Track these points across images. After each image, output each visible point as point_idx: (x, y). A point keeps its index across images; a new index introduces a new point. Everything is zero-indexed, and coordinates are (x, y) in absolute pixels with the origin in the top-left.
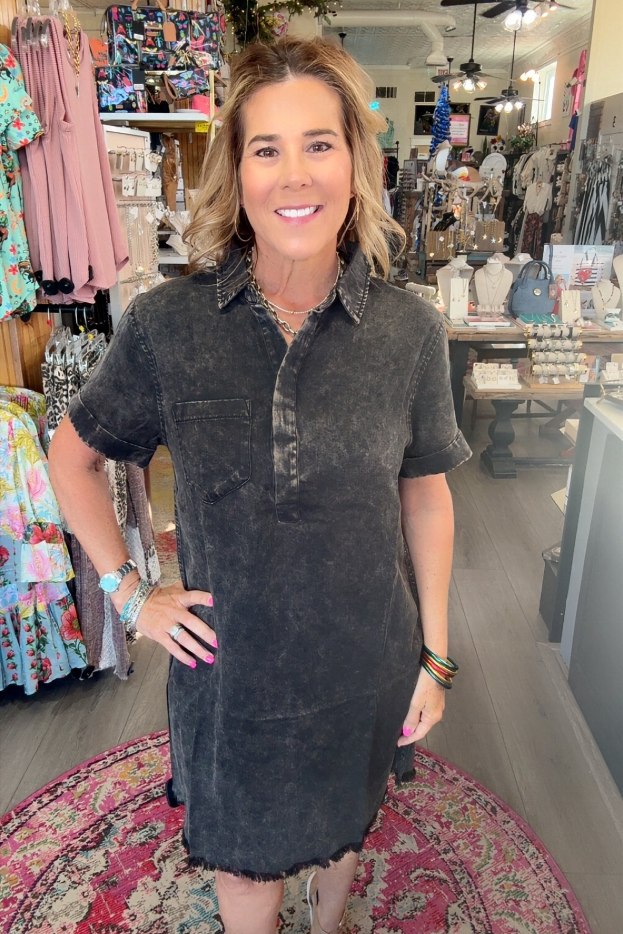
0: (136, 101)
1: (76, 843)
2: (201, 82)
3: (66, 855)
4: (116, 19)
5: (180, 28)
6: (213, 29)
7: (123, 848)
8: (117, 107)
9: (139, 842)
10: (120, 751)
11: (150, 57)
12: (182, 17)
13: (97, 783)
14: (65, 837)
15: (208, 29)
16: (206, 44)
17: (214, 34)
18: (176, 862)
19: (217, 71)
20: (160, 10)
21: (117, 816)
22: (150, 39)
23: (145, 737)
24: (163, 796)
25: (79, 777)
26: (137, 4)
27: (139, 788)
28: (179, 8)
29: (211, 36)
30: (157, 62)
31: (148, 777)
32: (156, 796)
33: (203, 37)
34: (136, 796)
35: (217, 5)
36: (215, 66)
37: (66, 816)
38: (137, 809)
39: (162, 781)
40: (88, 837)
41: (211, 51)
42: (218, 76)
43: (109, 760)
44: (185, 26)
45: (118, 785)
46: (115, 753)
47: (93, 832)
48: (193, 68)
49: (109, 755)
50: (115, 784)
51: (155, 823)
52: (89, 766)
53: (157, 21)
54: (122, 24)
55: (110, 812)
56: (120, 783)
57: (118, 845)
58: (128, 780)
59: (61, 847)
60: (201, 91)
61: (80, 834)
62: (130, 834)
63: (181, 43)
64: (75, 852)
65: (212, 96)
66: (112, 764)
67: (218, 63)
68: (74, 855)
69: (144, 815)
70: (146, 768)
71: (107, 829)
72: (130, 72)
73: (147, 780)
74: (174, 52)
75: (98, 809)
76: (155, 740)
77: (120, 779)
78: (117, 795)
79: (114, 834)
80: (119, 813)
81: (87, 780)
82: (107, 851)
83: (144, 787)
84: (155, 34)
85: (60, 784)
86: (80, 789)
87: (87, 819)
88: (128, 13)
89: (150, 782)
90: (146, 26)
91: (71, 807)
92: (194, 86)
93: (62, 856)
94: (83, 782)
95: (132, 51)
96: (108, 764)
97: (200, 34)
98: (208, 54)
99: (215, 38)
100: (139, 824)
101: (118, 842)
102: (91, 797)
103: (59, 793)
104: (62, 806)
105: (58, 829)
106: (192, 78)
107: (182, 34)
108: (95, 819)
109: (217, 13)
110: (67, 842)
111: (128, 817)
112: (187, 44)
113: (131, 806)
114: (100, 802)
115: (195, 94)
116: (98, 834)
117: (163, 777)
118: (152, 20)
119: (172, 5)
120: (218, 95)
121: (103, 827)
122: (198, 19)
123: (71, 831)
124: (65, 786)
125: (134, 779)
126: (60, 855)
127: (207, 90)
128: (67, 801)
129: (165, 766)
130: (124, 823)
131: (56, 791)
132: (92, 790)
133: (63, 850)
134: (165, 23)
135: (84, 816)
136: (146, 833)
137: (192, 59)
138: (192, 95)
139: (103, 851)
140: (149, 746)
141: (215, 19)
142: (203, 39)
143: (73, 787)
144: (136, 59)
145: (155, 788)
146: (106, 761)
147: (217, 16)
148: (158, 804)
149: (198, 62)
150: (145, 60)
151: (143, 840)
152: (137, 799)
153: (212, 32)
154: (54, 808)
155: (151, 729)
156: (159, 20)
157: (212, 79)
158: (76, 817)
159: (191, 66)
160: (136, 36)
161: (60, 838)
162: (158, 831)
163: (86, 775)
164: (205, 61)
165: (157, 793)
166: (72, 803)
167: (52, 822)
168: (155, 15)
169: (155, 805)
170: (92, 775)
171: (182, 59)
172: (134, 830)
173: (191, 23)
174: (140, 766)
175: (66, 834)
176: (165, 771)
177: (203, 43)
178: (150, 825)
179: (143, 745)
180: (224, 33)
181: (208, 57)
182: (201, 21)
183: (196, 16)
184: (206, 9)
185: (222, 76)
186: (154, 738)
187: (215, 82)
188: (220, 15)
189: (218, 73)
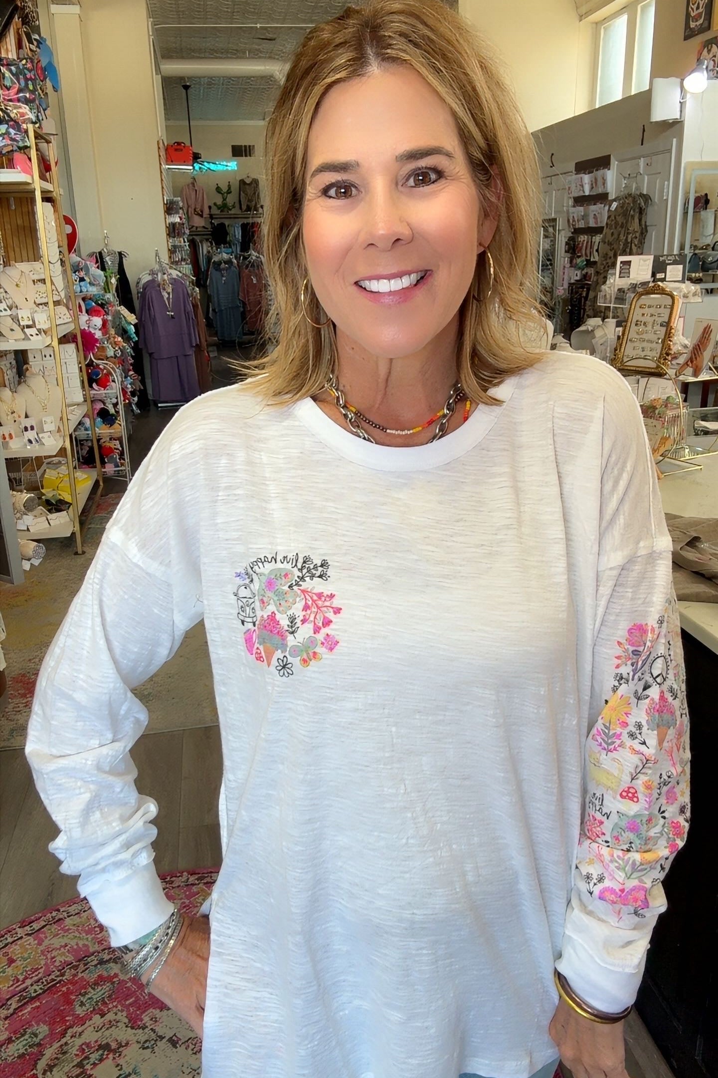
2: (18, 138)
6: (28, 76)
9: (16, 1055)
15: (21, 77)
16: (21, 95)
17: (30, 82)
18: (66, 1069)
19: (37, 125)
23: (14, 926)
24: (44, 992)
27: (11, 989)
29: (27, 85)
31: (22, 974)
32: (35, 994)
33: (17, 86)
35: (31, 50)
36: (34, 119)
38: (12, 1015)
39: (40, 975)
41: (27, 101)
42: (38, 131)
48: (7, 122)
51: (36, 1028)
60: (20, 148)
62: (4, 1047)
65: (33, 154)
67: (38, 116)
69: (21, 1020)
70: (18, 963)
73: (21, 978)
76: (27, 928)
83: (17, 987)
89: (26, 978)
92: (10, 142)
97: (13, 82)
98: (24, 106)
99: (31, 87)
100: (15, 1033)
106: (7, 133)
109: (30, 59)
115: (12, 151)
117: (40, 971)
120: (41, 152)
122: (9, 65)
127: (26, 147)
129: (42, 957)
136: (25, 1042)
137: (5, 111)
138: (8, 152)
140: (20, 936)
141: (29, 65)
142: (17, 89)
145: (32, 985)
147: (32, 62)
148: (38, 1004)
149: (12, 115)
151: (21, 1051)
152: (9, 1003)
153: (26, 80)
155: (22, 915)
157: (31, 134)
159: (5, 119)
162: (40, 1037)
164: (23, 115)
165: (35, 991)
172: (9, 1041)
174: (11, 961)
176: (43, 962)
177: (17, 93)
178: (29, 1031)
179: (12, 936)
180: (42, 81)
181: (25, 109)
182: (13, 68)
183: (5, 62)
184: (18, 54)
185: (44, 131)
186: (25, 926)
187: (36, 138)
188: (36, 61)
189: (39, 127)
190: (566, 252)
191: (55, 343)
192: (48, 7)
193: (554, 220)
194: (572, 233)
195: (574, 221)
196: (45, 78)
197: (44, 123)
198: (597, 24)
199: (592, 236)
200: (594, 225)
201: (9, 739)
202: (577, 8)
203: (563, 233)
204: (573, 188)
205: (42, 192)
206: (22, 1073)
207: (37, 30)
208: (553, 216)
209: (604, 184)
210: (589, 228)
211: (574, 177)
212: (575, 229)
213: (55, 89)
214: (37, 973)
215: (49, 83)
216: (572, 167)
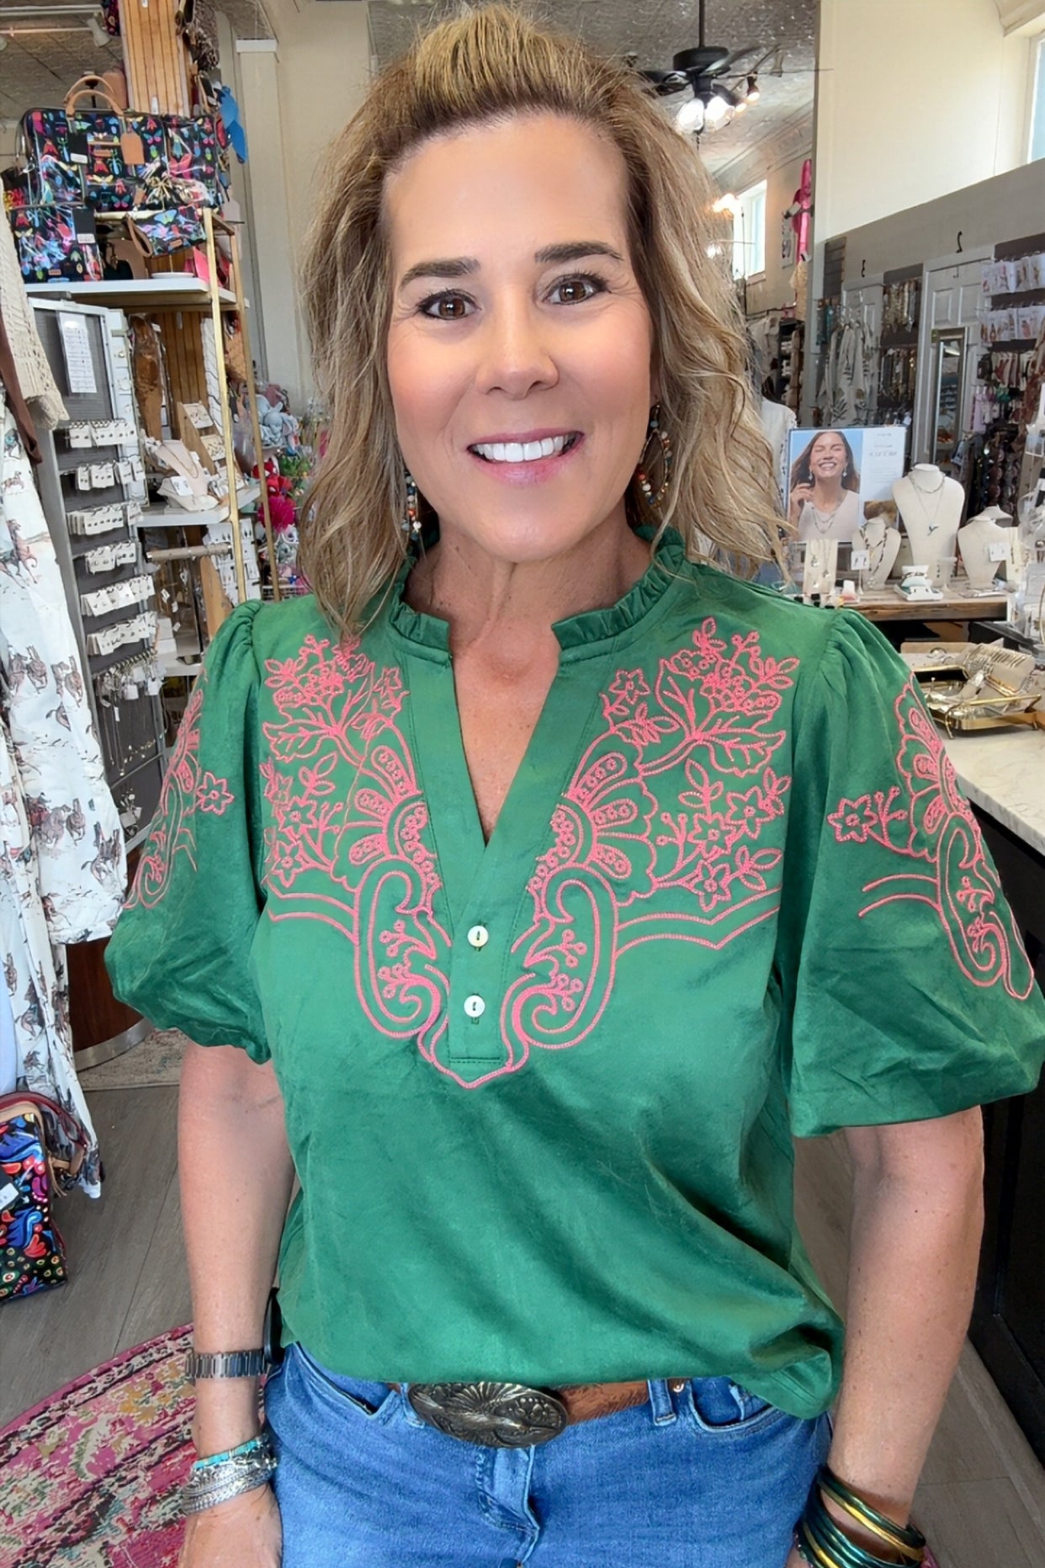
0: (82, 262)
1: (48, 1535)
2: (191, 228)
3: (34, 1559)
4: (40, 130)
5: (150, 141)
6: (206, 141)
7: (135, 1534)
8: (50, 273)
9: (161, 1522)
10: (118, 1366)
11: (102, 190)
12: (152, 125)
13: (80, 1427)
14: (29, 1526)
16: (196, 168)
17: (207, 150)
19: (217, 210)
20: (113, 114)
21: (122, 1479)
22: (99, 162)
23: (162, 1337)
25: (49, 1419)
26: (74, 106)
27: (156, 1426)
28: (145, 110)
29: (203, 154)
30: (114, 199)
31: (171, 1406)
33: (189, 156)
34: (151, 1442)
35: (210, 105)
36: (212, 202)
37: (29, 1489)
38: (157, 1464)
40: (70, 1523)
41: (204, 177)
42: (218, 218)
43: (100, 1384)
44: (158, 139)
45: (118, 1425)
46: (109, 1370)
47: (78, 1512)
48: (175, 206)
49: (99, 1375)
50: (114, 1424)
52: (64, 1397)
53: (110, 132)
54: (50, 139)
55: (108, 1474)
56: (122, 1423)
57: (124, 1530)
58: (135, 1414)
59: (23, 1546)
60: (192, 243)
61: (56, 1519)
62: (145, 1509)
63: (152, 167)
64: (47, 1553)
65: (211, 248)
66: (105, 1390)
67: (217, 198)
68: (47, 1557)
69: (169, 1472)
70: (167, 1391)
71: (102, 1504)
72: (69, 215)
73: (170, 1412)
74: (140, 181)
75: (86, 1471)
76: (180, 1341)
77: (122, 1415)
78: (119, 1442)
79: (117, 1513)
80: (124, 1474)
81: (62, 1423)
82: (106, 1545)
83: (165, 1424)
84: (108, 153)
85: (15, 1434)
86: (51, 1439)
87: (66, 1490)
88: (59, 120)
89: (177, 1413)
90: (90, 140)
91: (38, 1472)
92: (179, 235)
93: (25, 1562)
94: (56, 1427)
95: (70, 181)
96: (99, 1390)
97: (184, 151)
98: (199, 183)
99: (209, 157)
100: (160, 1491)
101: (126, 1525)
102: (71, 1451)
103: (13, 1450)
104: (19, 1473)
105: (15, 1515)
106: (176, 222)
107: (154, 153)
108: (81, 1489)
109: (209, 117)
110: (33, 1536)
111: (140, 1480)
112: (162, 169)
113: (144, 1460)
114: (88, 1458)
115: (182, 246)
116: (88, 1515)
118: (102, 132)
119: (135, 106)
120: (221, 250)
121: (96, 1501)
122: (179, 126)
123: (40, 1516)
124: (23, 1436)
125: (147, 1413)
126: (22, 1559)
127: (202, 241)
128: (27, 1462)
130: (134, 1491)
131: (9, 1446)
132: (74, 1438)
133: (28, 1549)
134: (124, 136)
135: (61, 1485)
136: (174, 1504)
137: (172, 191)
138: (176, 249)
139: (99, 1544)
140: (169, 1351)
141: (207, 126)
142: (189, 160)
143: (38, 1436)
144: (80, 194)
145: (185, 1423)
146: (94, 1385)
147: (211, 121)
149: (183, 197)
150: (94, 194)
151: (169, 1516)
152: (153, 1446)
153: (203, 146)
154: (8, 1477)
155: (173, 1323)
156: (114, 130)
157: (208, 222)
158: (47, 1490)
159: (173, 202)
160: (75, 157)
161: (19, 1530)
163: (60, 1413)
164: (196, 195)
166: (37, 1465)
167: (4, 1502)
168: (106, 122)
169: (187, 1453)
170: (71, 1413)
171: (156, 192)
172: (152, 1501)
173: (167, 134)
174: (157, 1387)
175: (29, 1522)
177: (191, 165)
178: (179, 1488)
179: (158, 1351)
180: (224, 148)
181: (199, 188)
182: (184, 130)
183: (174, 122)
184: (192, 111)
185: (226, 218)
186: (178, 1338)
187: (214, 228)
188: (216, 120)
189: (219, 213)
190: (979, 377)
191: (234, 517)
192: (233, 45)
193: (961, 331)
194: (989, 349)
195: (993, 331)
196: (227, 144)
197: (226, 207)
198: (1032, 39)
199: (1019, 353)
200: (1023, 337)
201: (159, 1072)
202: (1000, 17)
203: (974, 349)
204: (991, 281)
205: (221, 304)
206: (169, 1548)
207: (218, 75)
208: (960, 325)
209: (1036, 277)
210: (1014, 341)
211: (994, 266)
212: (994, 343)
213: (241, 160)
214: (191, 1406)
215: (231, 152)
216: (991, 252)
